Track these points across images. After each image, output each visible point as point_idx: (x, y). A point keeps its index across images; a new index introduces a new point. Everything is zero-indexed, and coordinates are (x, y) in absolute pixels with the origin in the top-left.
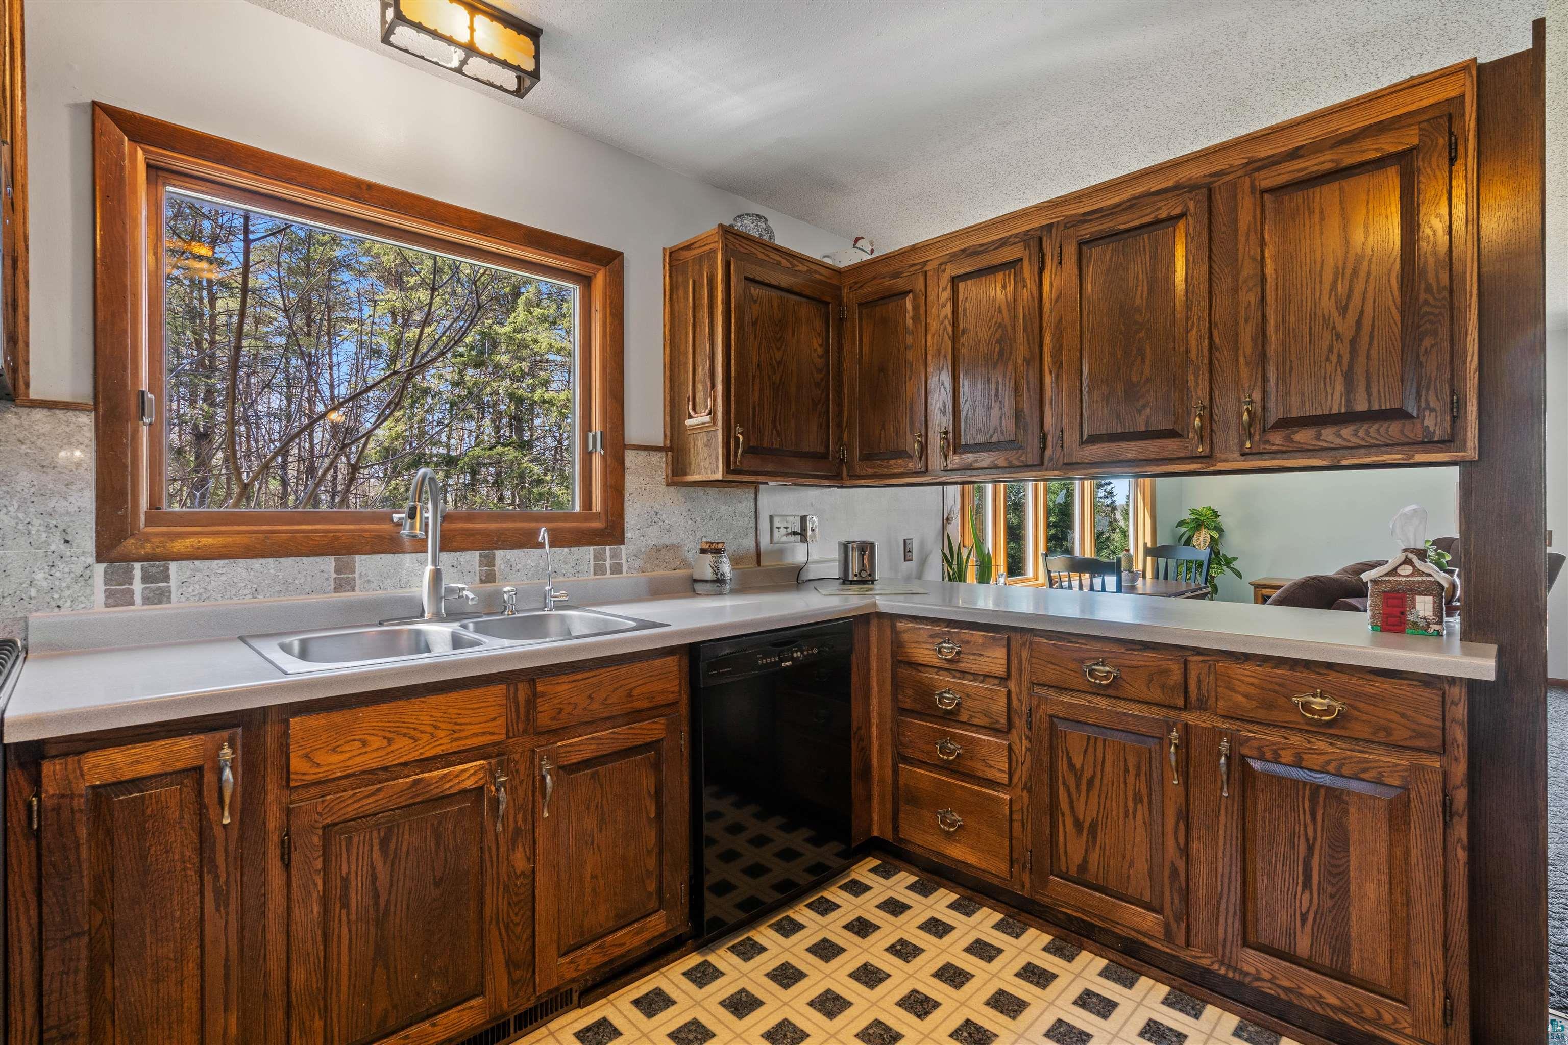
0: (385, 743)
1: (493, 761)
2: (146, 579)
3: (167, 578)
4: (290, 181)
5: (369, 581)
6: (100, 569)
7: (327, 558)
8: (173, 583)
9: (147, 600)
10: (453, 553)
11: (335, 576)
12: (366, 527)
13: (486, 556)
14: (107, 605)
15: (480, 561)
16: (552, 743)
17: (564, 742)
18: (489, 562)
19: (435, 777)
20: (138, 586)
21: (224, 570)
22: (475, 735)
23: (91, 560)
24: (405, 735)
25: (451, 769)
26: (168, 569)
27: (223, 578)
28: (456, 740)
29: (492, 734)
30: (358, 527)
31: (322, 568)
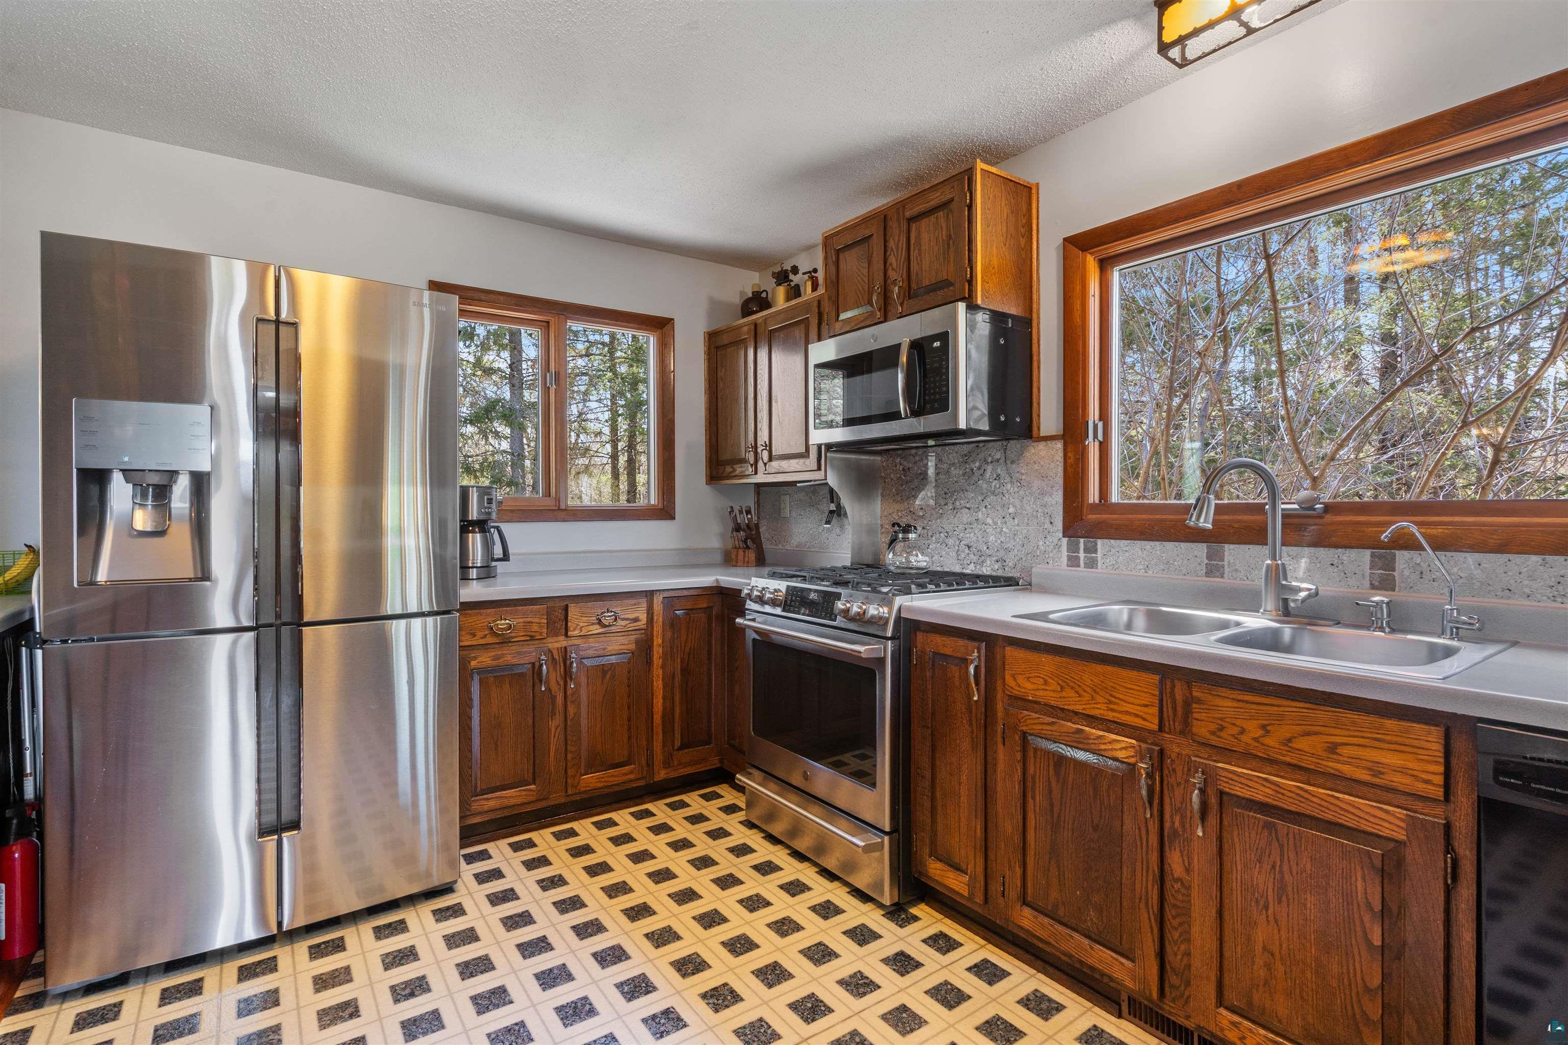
0: (1059, 689)
1: (1144, 746)
2: (1087, 550)
3: (1095, 551)
4: (1177, 220)
5: (1236, 570)
6: (1065, 540)
7: (1200, 545)
8: (1099, 555)
9: (1087, 566)
10: (1333, 550)
11: (1206, 561)
12: (1240, 517)
13: (1381, 557)
14: (1068, 566)
15: (1372, 562)
16: (1215, 761)
17: (1227, 766)
18: (1390, 565)
19: (1092, 734)
20: (1082, 555)
21: (1127, 548)
22: (1127, 713)
23: (1061, 535)
24: (1072, 688)
25: (1106, 734)
26: (1096, 544)
27: (1127, 554)
28: (1112, 710)
29: (1144, 719)
30: (1231, 517)
31: (1196, 553)
